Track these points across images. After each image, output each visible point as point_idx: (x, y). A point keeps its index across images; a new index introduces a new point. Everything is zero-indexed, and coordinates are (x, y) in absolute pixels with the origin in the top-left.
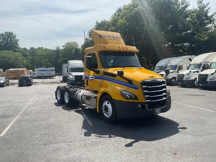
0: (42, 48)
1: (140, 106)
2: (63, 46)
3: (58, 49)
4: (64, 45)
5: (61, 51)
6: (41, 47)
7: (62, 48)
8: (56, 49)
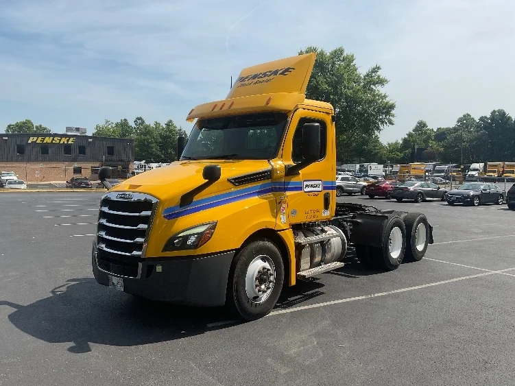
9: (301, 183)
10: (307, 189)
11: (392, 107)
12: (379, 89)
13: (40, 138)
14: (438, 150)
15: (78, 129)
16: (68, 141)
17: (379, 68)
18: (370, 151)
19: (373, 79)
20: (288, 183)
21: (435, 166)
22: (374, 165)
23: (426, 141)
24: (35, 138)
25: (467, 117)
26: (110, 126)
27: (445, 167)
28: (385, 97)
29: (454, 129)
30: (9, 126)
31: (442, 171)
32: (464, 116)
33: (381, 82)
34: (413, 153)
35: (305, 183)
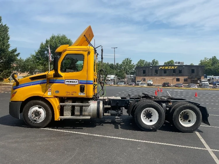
9: (63, 80)
10: (67, 83)
13: (163, 67)
15: (179, 63)
16: (174, 68)
20: (56, 80)
24: (162, 67)
26: (207, 60)
30: (165, 63)
35: (66, 81)
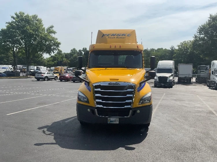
0: (162, 49)
1: (89, 110)
2: (178, 46)
3: (172, 49)
4: (179, 44)
5: (175, 51)
6: (160, 48)
7: (177, 48)
8: (170, 49)
11: (60, 44)
12: (53, 35)
14: (68, 62)
17: (53, 26)
18: (39, 61)
19: (50, 31)
21: (67, 68)
22: (42, 67)
23: (62, 58)
25: (74, 49)
27: (71, 68)
28: (57, 39)
29: (70, 53)
31: (70, 70)
32: (73, 49)
33: (54, 33)
34: (58, 63)
